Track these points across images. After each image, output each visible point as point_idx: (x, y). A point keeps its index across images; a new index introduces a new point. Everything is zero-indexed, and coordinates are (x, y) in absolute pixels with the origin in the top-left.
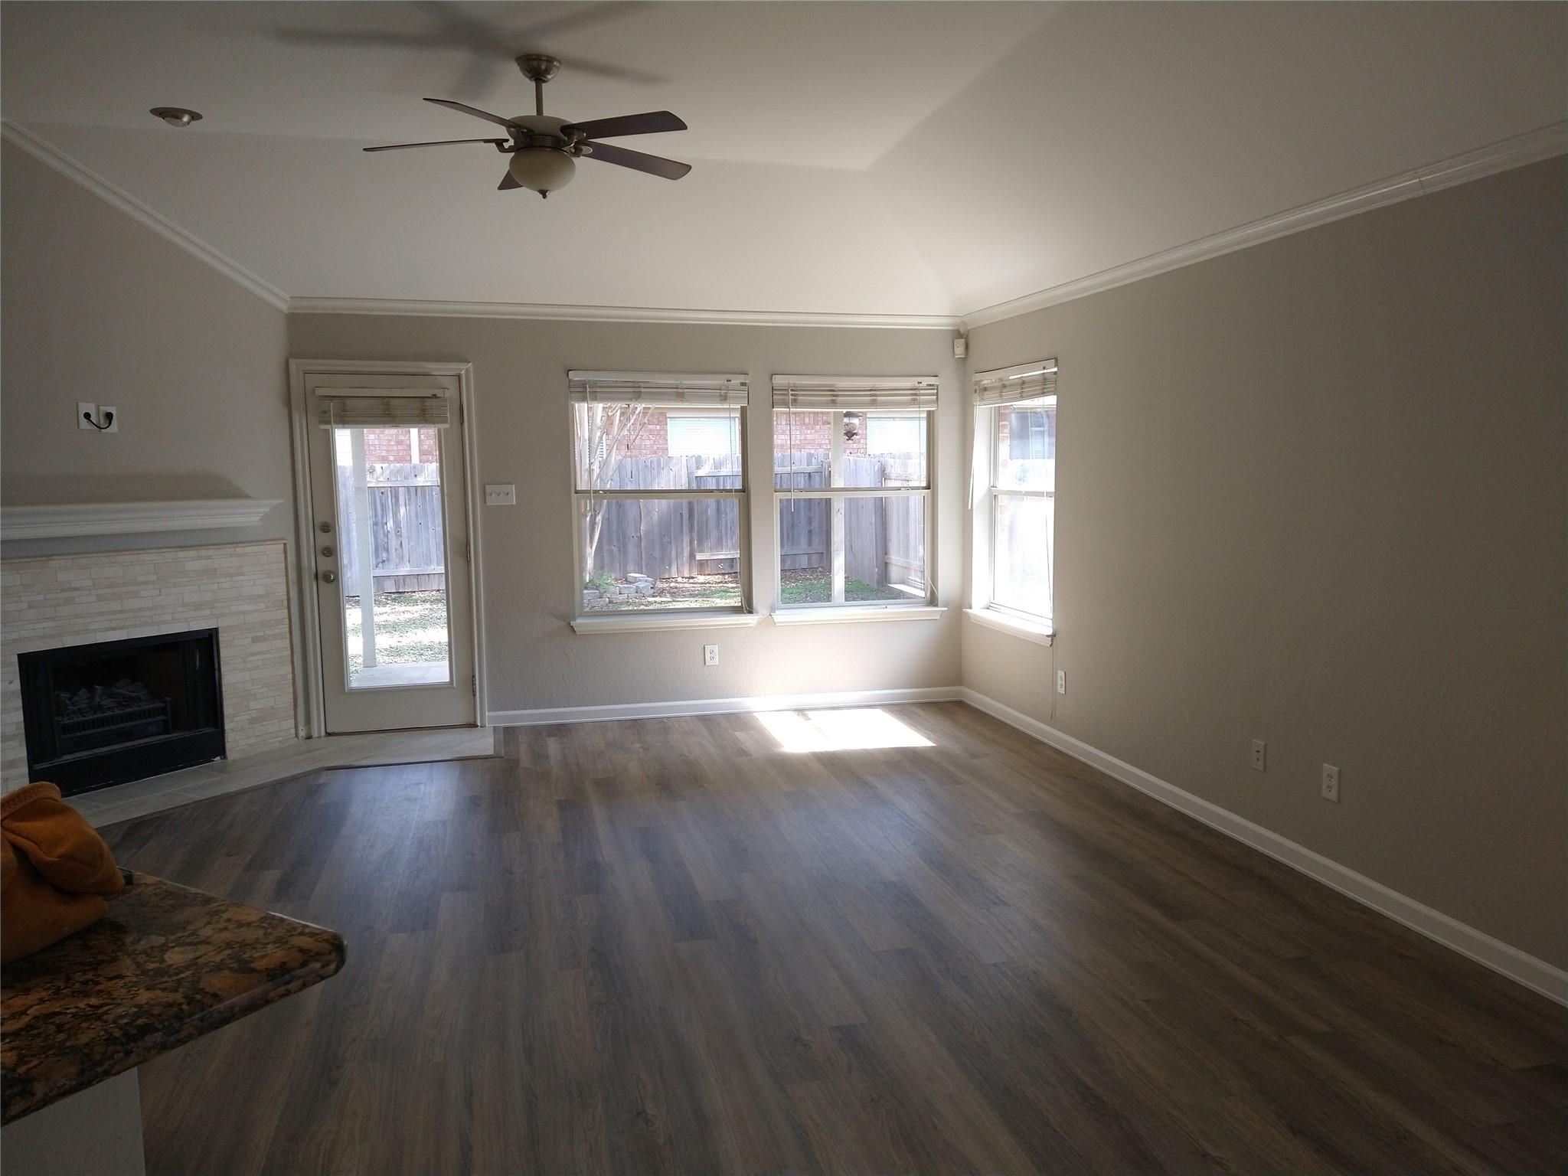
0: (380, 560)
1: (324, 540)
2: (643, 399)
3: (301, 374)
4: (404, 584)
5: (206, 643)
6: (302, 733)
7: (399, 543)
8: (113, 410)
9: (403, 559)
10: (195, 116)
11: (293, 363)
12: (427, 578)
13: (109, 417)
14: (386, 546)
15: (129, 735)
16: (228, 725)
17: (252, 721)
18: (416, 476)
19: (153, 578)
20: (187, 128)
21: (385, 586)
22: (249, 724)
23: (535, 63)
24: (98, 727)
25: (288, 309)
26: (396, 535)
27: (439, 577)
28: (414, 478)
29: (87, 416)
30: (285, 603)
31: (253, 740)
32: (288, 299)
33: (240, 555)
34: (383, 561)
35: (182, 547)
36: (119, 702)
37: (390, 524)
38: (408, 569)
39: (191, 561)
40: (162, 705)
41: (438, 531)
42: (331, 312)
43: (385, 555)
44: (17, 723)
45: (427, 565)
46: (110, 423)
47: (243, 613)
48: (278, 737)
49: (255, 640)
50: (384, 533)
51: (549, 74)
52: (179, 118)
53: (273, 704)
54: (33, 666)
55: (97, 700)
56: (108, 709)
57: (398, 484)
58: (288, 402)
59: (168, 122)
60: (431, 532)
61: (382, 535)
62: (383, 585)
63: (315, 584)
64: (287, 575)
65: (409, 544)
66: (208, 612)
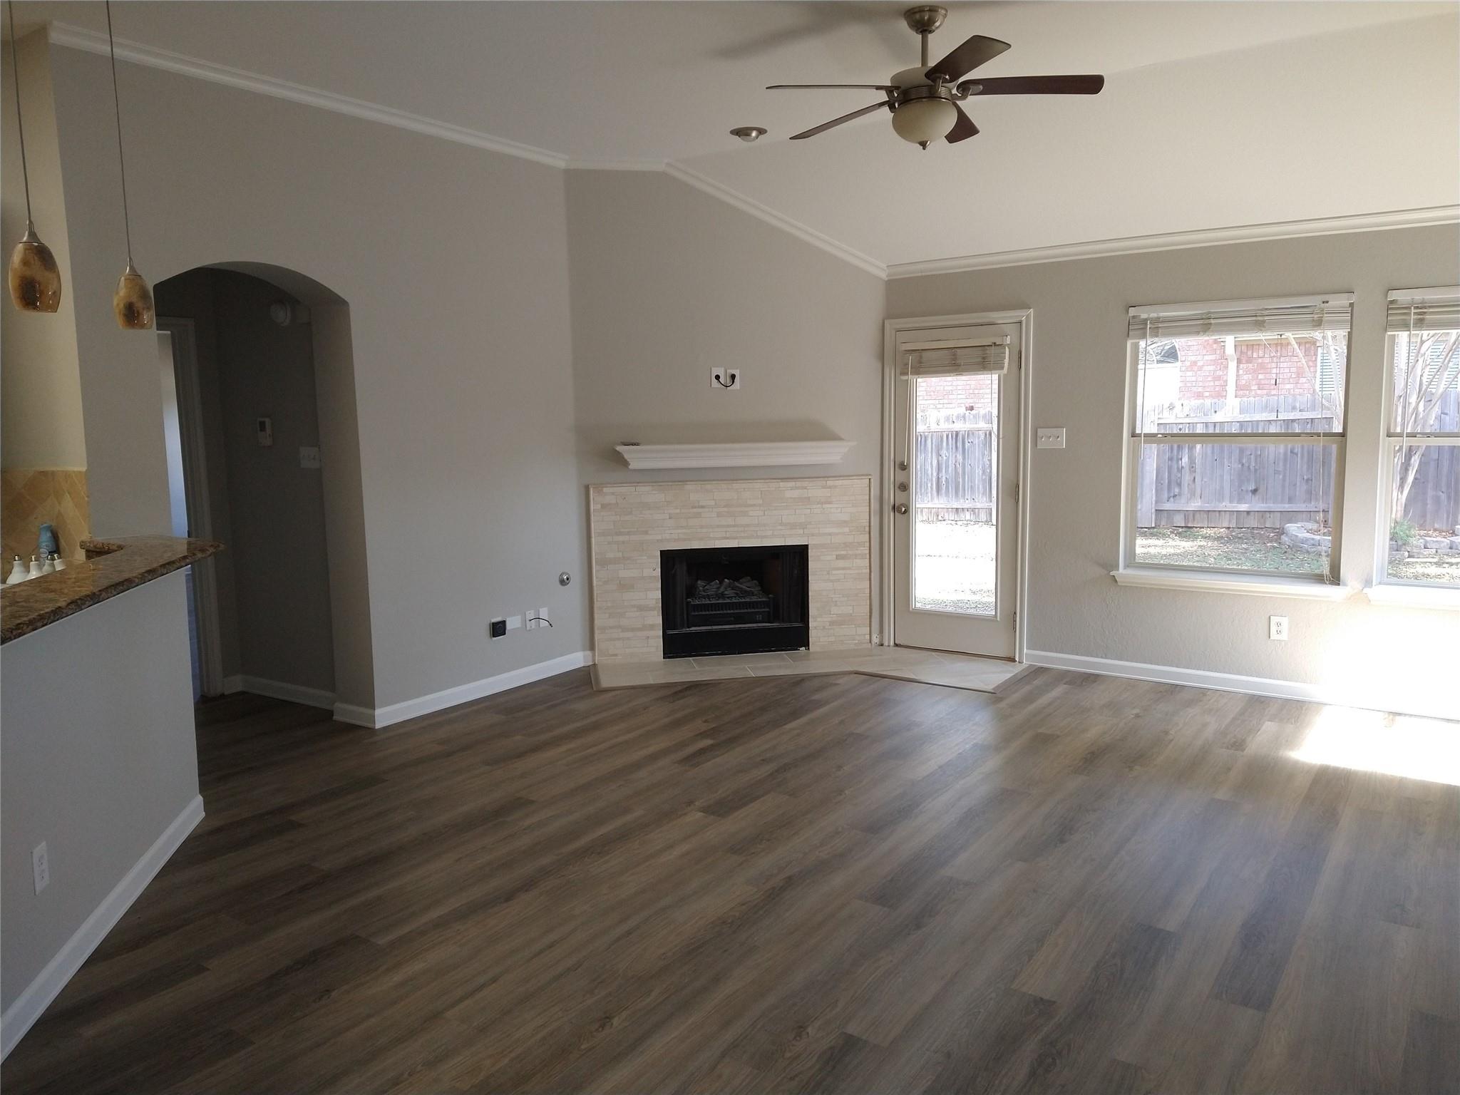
0: (1172, 494)
1: (901, 477)
2: (1212, 331)
3: (893, 332)
4: (1194, 519)
5: (799, 555)
6: (875, 640)
7: (1193, 478)
8: (737, 373)
9: (1194, 496)
10: (761, 132)
11: (887, 322)
12: (1218, 515)
13: (733, 377)
14: (1179, 481)
15: (739, 619)
16: (812, 624)
17: (832, 623)
18: (1216, 412)
19: (761, 502)
20: (757, 142)
21: (1175, 520)
22: (830, 625)
23: (918, 16)
24: (719, 610)
25: (887, 276)
26: (1190, 470)
27: (1230, 515)
28: (1213, 413)
29: (718, 377)
30: (867, 529)
31: (832, 639)
32: (886, 268)
33: (830, 487)
34: (1175, 496)
35: (783, 479)
36: (737, 594)
37: (1185, 460)
38: (1200, 504)
39: (790, 491)
40: (767, 599)
41: (1234, 469)
42: (920, 274)
43: (1177, 490)
44: (656, 599)
45: (1219, 501)
46: (733, 382)
47: (830, 534)
48: (854, 640)
49: (838, 557)
50: (1178, 468)
51: (935, 22)
52: (749, 135)
53: (851, 612)
54: (670, 560)
55: (722, 590)
56: (728, 598)
57: (1195, 420)
58: (882, 357)
59: (742, 139)
60: (1227, 468)
61: (1176, 470)
62: (1173, 519)
63: (892, 514)
64: (870, 506)
65: (1202, 480)
66: (801, 531)
